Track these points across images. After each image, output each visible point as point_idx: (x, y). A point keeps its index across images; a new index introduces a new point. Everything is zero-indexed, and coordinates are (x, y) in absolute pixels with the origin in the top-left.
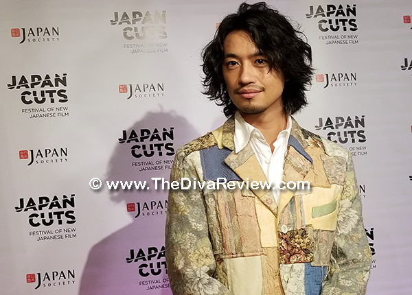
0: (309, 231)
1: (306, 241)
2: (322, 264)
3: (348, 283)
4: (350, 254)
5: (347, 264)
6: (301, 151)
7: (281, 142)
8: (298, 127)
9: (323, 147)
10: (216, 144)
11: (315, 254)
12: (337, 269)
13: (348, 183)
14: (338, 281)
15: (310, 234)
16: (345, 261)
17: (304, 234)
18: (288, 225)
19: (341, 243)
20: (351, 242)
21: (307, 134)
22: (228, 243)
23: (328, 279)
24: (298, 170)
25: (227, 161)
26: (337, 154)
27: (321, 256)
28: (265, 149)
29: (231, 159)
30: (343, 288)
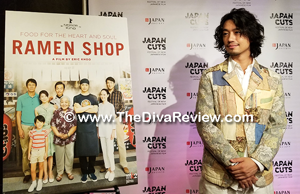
0: (259, 109)
1: (257, 113)
2: (263, 124)
3: (275, 133)
4: (277, 121)
5: (275, 124)
6: (258, 74)
7: (249, 70)
8: (257, 64)
9: (268, 73)
10: (220, 70)
11: (261, 119)
12: (270, 127)
13: (279, 89)
14: (270, 132)
17: (256, 110)
18: (249, 106)
19: (273, 116)
20: (278, 115)
21: (261, 67)
22: (222, 112)
23: (266, 130)
24: (256, 82)
25: (224, 77)
26: (274, 77)
27: (264, 120)
28: (242, 72)
29: (226, 76)
30: (272, 135)
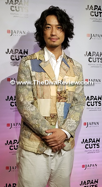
0: (67, 91)
1: (66, 95)
2: (70, 103)
3: (78, 109)
4: (79, 100)
6: (66, 64)
7: (60, 60)
8: (65, 55)
9: (73, 62)
11: (68, 99)
12: (74, 104)
13: (80, 76)
14: (74, 108)
15: (67, 93)
16: (77, 102)
17: (65, 92)
18: (60, 89)
19: (76, 96)
20: (79, 96)
21: (68, 58)
23: (71, 108)
24: (65, 70)
26: (77, 65)
28: (54, 61)
30: (76, 111)
